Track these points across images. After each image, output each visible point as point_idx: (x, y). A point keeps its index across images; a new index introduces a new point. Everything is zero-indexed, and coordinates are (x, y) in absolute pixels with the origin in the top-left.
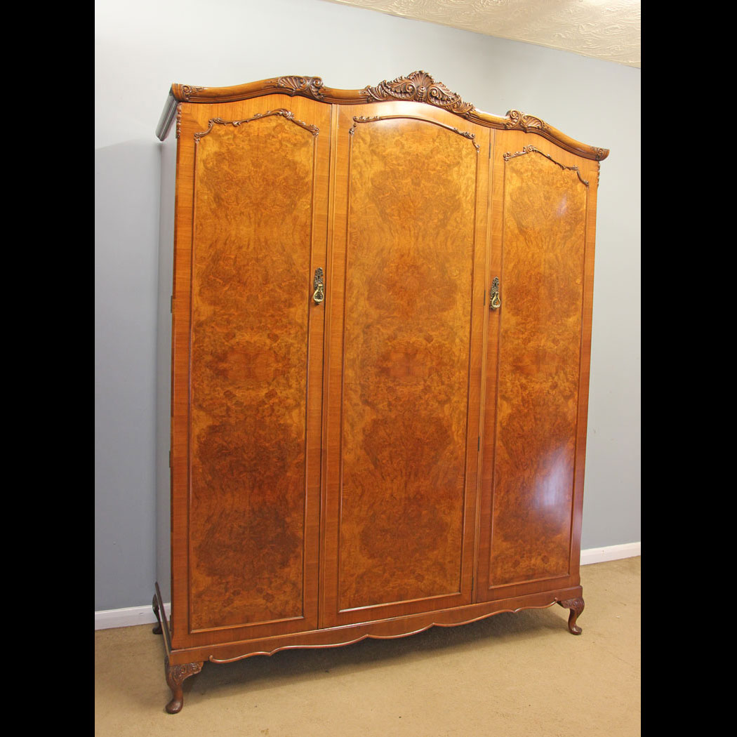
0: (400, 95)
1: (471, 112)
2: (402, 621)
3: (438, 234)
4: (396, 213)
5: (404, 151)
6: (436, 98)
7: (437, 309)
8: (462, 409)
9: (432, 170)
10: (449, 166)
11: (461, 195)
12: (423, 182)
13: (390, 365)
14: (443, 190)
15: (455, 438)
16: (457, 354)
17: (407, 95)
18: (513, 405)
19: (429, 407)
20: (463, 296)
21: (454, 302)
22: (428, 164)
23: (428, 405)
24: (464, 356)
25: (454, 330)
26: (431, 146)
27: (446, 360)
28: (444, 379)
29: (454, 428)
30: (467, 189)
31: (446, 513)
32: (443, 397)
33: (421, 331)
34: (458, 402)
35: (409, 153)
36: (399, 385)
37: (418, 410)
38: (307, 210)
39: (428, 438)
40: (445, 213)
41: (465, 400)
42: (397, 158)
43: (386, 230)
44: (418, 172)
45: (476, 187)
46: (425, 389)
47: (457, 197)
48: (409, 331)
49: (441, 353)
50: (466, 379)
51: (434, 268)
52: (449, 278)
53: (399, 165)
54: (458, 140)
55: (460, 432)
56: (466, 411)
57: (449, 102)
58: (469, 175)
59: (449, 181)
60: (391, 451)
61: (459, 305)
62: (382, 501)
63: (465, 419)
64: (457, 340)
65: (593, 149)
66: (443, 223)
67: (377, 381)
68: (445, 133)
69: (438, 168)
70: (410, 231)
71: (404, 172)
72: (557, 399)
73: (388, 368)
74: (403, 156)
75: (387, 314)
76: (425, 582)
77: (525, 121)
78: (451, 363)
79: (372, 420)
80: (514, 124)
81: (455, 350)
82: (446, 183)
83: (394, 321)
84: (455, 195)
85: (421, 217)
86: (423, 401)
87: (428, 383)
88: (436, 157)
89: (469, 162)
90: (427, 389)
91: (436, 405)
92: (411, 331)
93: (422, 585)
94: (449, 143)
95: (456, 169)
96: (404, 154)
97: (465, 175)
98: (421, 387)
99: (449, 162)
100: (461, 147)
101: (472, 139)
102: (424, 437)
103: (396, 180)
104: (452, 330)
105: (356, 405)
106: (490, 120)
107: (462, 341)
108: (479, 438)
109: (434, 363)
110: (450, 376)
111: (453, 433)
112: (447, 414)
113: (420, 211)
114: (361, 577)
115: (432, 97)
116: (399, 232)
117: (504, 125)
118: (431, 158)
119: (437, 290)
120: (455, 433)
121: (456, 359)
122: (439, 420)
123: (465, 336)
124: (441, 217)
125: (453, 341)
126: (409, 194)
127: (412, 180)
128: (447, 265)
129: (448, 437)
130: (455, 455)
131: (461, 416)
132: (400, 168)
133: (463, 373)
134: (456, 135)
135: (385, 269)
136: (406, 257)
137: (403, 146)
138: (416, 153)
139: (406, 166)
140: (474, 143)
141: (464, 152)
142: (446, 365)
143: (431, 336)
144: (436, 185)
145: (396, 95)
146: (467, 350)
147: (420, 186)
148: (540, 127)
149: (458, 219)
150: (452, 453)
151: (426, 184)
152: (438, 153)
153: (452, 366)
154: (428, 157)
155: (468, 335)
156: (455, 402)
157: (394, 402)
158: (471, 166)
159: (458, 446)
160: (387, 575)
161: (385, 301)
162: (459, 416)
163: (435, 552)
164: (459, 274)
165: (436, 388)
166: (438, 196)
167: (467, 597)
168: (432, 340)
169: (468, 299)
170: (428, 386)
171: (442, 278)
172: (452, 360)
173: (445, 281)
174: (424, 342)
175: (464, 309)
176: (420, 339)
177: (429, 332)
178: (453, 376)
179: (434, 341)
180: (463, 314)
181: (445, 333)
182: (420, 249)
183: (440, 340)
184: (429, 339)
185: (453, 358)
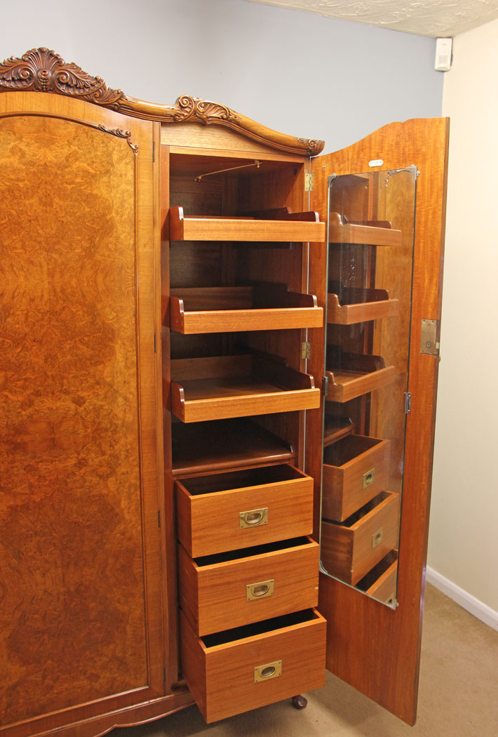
0: (13, 85)
1: (121, 102)
2: (73, 729)
3: (82, 267)
4: (19, 245)
5: (24, 160)
6: (68, 85)
7: (88, 362)
8: (133, 481)
9: (70, 184)
10: (94, 176)
11: (114, 214)
12: (56, 200)
13: (27, 438)
14: (87, 210)
15: (127, 517)
16: (121, 415)
17: (24, 83)
19: (87, 484)
20: (124, 344)
21: (113, 352)
22: (63, 177)
23: (85, 481)
24: (130, 417)
25: (115, 387)
26: (66, 151)
27: (104, 425)
28: (105, 447)
29: (124, 504)
30: (122, 205)
31: (122, 602)
32: (105, 470)
33: (67, 392)
34: (127, 472)
35: (32, 163)
36: (41, 462)
37: (71, 489)
39: (88, 521)
40: (91, 239)
41: (137, 469)
42: (15, 171)
43: (7, 269)
44: (49, 187)
45: (135, 201)
46: (80, 463)
47: (108, 217)
48: (51, 395)
49: (98, 417)
50: (136, 445)
51: (81, 313)
52: (103, 323)
53: (18, 180)
54: (106, 140)
55: (133, 508)
56: (138, 483)
57: (87, 90)
58: (123, 186)
59: (96, 197)
60: (39, 541)
61: (119, 356)
62: (33, 599)
63: (138, 493)
64: (120, 400)
65: (301, 141)
66: (90, 252)
67: (10, 459)
68: (87, 133)
69: (78, 180)
70: (41, 267)
71: (28, 189)
73: (25, 443)
74: (24, 167)
75: (16, 376)
76: (101, 681)
77: (201, 109)
78: (112, 428)
79: (8, 507)
80: (186, 114)
81: (119, 412)
82: (90, 199)
83: (27, 383)
84: (104, 215)
85: (56, 247)
86: (77, 478)
87: (82, 455)
88: (74, 166)
89: (124, 169)
90: (81, 463)
91: (95, 480)
92: (53, 394)
93: (97, 685)
94: (93, 146)
95: (105, 179)
96: (24, 164)
97: (118, 186)
98: (73, 461)
99: (93, 172)
100: (111, 149)
101: (126, 138)
102: (83, 520)
103: (15, 201)
104: (112, 387)
106: (149, 110)
107: (126, 399)
108: (159, 512)
109: (89, 430)
110: (114, 443)
111: (122, 510)
112: (112, 489)
113: (55, 240)
114: (14, 687)
115: (62, 84)
116: (25, 270)
117: (172, 116)
118: (67, 167)
119: (86, 339)
120: (125, 511)
121: (120, 422)
122: (101, 496)
123: (131, 393)
124: (86, 244)
125: (114, 400)
126: (37, 218)
127: (40, 199)
128: (99, 306)
129: (117, 515)
130: (128, 535)
131: (132, 490)
132: (21, 185)
133: (131, 438)
134: (102, 134)
135: (9, 319)
136: (37, 301)
137: (23, 154)
138: (42, 163)
139: (29, 180)
140: (129, 144)
141: (115, 157)
142: (106, 430)
143: (82, 398)
144: (77, 204)
145: (8, 85)
146: (134, 411)
147: (52, 207)
148: (225, 117)
149: (110, 246)
150: (123, 534)
151: (61, 203)
152: (77, 159)
153: (115, 432)
154: (62, 167)
155: (134, 390)
156: (123, 474)
157: (36, 483)
158: (126, 175)
159: (131, 525)
160: (48, 681)
161: (13, 360)
162: (130, 490)
163: (111, 647)
164: (117, 316)
165: (94, 460)
166: (80, 217)
167: (157, 689)
168: (84, 403)
169: (132, 347)
170: (83, 459)
171: (92, 323)
172: (115, 424)
173: (97, 326)
174: (73, 406)
175: (127, 359)
176: (66, 404)
177: (79, 393)
178: (117, 443)
179: (86, 404)
180: (126, 366)
181: (101, 392)
182: (58, 290)
183: (96, 401)
184: (79, 402)
185: (116, 422)
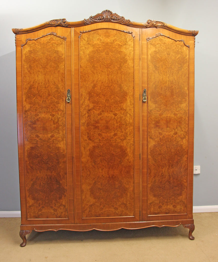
0: (98, 21)
1: (129, 23)
2: (109, 225)
3: (117, 73)
4: (99, 66)
5: (101, 42)
6: (114, 20)
7: (119, 102)
8: (132, 143)
9: (114, 48)
10: (121, 46)
11: (127, 57)
12: (110, 53)
13: (99, 125)
14: (119, 56)
15: (129, 154)
17: (102, 20)
18: (155, 141)
19: (117, 142)
20: (130, 97)
21: (126, 100)
22: (112, 46)
23: (116, 141)
24: (131, 121)
25: (127, 111)
26: (113, 39)
27: (123, 123)
28: (123, 130)
29: (128, 150)
30: (130, 54)
31: (126, 184)
32: (122, 138)
33: (112, 111)
34: (130, 139)
35: (103, 43)
36: (103, 133)
37: (112, 143)
38: (63, 68)
39: (117, 154)
40: (120, 64)
41: (133, 139)
42: (98, 45)
43: (95, 73)
44: (108, 49)
45: (134, 53)
46: (115, 134)
47: (125, 58)
48: (107, 112)
49: (121, 120)
50: (133, 130)
51: (117, 87)
52: (124, 90)
53: (99, 47)
54: (125, 35)
55: (131, 152)
56: (133, 143)
57: (119, 20)
58: (130, 48)
59: (122, 52)
60: (101, 158)
61: (128, 101)
62: (98, 177)
63: (133, 147)
64: (128, 115)
65: (190, 31)
66: (120, 68)
67: (94, 131)
68: (119, 33)
69: (117, 47)
70: (105, 73)
71: (102, 50)
72: (177, 139)
73: (99, 126)
74: (101, 44)
75: (97, 105)
76: (118, 210)
77: (155, 23)
78: (125, 124)
79: (93, 146)
80: (150, 25)
81: (128, 119)
82: (120, 52)
83: (100, 108)
84: (124, 57)
85: (110, 67)
86: (114, 139)
87: (116, 132)
88: (115, 43)
89: (131, 43)
90: (115, 135)
91: (119, 141)
92: (108, 112)
93: (117, 212)
94: (121, 37)
95: (125, 46)
96: (101, 43)
97: (129, 48)
98: (113, 134)
99: (121, 44)
100: (126, 37)
101: (131, 34)
102: (115, 153)
103: (98, 54)
104: (126, 111)
105: (86, 140)
106: (138, 25)
107: (130, 115)
108: (140, 154)
109: (118, 124)
110: (126, 129)
111: (128, 152)
112: (125, 144)
113: (110, 65)
114: (91, 206)
115: (112, 19)
116: (101, 73)
117: (145, 26)
118: (113, 43)
119: (118, 95)
120: (129, 152)
121: (128, 122)
122: (121, 146)
123: (132, 113)
124: (119, 66)
125: (126, 115)
126: (104, 59)
127: (105, 53)
128: (122, 85)
129: (126, 153)
130: (129, 160)
131: (131, 145)
132: (100, 49)
133: (132, 128)
134: (124, 33)
135: (96, 88)
136: (104, 83)
137: (101, 40)
138: (106, 42)
139: (103, 48)
140: (132, 35)
141: (128, 40)
142: (124, 125)
143: (116, 113)
144: (116, 54)
145: (97, 21)
146: (133, 119)
147: (109, 55)
148: (163, 25)
149: (126, 66)
150: (128, 160)
151: (112, 54)
152: (116, 41)
153: (126, 125)
154: (112, 43)
155: (133, 112)
156: (128, 139)
157: (101, 139)
158: (131, 45)
159: (130, 157)
160: (102, 206)
161: (96, 100)
162: (130, 145)
163: (122, 199)
164: (128, 88)
165: (119, 134)
166: (117, 58)
167: (137, 218)
168: (117, 115)
169: (132, 98)
170: (116, 133)
171: (120, 90)
172: (126, 123)
173: (122, 91)
174: (113, 116)
175: (131, 102)
176: (111, 115)
177: (115, 112)
178: (127, 129)
179: (118, 115)
180: (130, 104)
181: (123, 112)
182: (110, 80)
183: (120, 115)
184: (115, 115)
185: (127, 122)
